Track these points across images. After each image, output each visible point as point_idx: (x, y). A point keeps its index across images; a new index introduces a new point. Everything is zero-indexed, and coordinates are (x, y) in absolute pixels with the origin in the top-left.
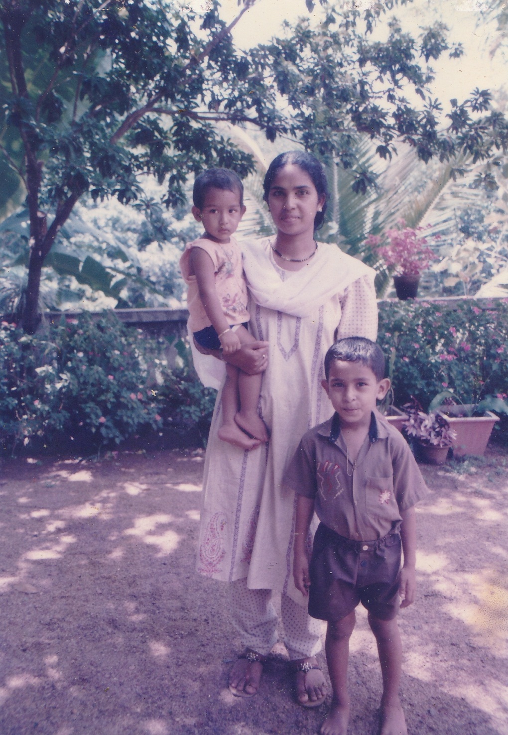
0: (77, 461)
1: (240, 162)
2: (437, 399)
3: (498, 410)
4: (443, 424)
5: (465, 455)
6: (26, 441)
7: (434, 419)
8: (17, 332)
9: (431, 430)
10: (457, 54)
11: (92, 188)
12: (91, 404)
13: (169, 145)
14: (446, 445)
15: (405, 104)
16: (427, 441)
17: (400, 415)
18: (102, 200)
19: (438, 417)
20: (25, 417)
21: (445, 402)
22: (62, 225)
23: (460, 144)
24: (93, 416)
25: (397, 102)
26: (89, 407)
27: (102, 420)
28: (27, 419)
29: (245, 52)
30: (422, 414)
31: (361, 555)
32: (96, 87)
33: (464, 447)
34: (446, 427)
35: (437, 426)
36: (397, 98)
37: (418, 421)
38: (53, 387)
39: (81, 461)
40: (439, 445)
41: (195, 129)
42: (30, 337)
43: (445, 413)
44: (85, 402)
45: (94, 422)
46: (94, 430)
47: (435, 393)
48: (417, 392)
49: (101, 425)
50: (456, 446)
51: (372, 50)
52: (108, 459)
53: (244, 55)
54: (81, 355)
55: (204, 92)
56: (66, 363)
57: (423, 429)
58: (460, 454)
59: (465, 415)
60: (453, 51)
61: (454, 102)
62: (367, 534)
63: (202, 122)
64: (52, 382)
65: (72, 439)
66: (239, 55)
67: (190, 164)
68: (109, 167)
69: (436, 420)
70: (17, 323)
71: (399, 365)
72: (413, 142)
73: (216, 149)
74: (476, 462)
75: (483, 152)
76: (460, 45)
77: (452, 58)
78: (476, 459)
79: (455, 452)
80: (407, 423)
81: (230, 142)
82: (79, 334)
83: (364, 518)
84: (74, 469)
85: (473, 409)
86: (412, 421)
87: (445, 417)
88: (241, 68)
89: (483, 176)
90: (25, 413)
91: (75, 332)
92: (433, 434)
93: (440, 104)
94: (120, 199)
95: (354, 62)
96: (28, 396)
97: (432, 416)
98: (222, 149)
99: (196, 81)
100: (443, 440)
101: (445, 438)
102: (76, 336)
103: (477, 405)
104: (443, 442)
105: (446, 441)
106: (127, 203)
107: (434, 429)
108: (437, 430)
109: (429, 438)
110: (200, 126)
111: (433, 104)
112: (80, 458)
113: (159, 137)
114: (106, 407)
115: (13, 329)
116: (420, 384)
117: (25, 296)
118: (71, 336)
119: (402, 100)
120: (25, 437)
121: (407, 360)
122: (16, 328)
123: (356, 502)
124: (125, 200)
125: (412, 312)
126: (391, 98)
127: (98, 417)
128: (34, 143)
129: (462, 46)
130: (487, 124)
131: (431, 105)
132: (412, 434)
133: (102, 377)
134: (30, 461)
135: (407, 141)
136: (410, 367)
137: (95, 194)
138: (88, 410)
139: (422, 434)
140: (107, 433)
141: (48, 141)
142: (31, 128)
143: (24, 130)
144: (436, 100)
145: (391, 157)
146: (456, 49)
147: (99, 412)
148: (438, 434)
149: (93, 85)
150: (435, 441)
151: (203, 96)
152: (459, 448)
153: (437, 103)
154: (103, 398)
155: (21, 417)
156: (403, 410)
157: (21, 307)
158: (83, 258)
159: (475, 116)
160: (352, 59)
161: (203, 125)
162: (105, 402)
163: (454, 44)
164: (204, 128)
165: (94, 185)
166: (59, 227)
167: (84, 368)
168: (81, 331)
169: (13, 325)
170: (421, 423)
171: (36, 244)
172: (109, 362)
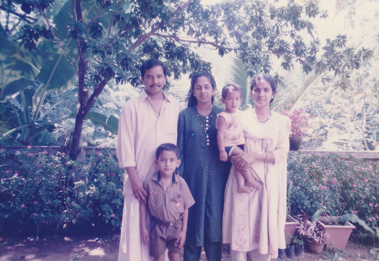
0: (95, 240)
1: (202, 67)
2: (318, 213)
3: (353, 221)
4: (321, 228)
5: (334, 249)
6: (65, 226)
7: (315, 225)
8: (65, 158)
9: (314, 232)
10: (324, 16)
11: (116, 76)
12: (107, 206)
13: (162, 55)
14: (323, 242)
15: (300, 39)
16: (311, 239)
17: (295, 221)
18: (122, 84)
19: (318, 224)
20: (65, 211)
21: (322, 215)
22: (97, 97)
23: (328, 65)
24: (107, 213)
25: (296, 38)
26: (106, 207)
27: (113, 215)
28: (67, 213)
29: (208, 6)
30: (308, 222)
31: (170, 227)
32: (123, 19)
33: (333, 243)
34: (323, 231)
35: (317, 229)
36: (296, 36)
37: (306, 226)
38: (84, 194)
39: (97, 240)
40: (319, 242)
41: (178, 47)
42: (73, 162)
43: (322, 222)
44: (103, 203)
45: (108, 216)
46: (107, 222)
47: (315, 209)
48: (304, 208)
49: (112, 218)
50: (329, 243)
51: (279, 10)
52: (115, 240)
53: (208, 8)
54: (103, 175)
55: (185, 26)
56: (93, 179)
57: (309, 231)
58: (331, 248)
59: (334, 224)
60: (322, 15)
61: (328, 41)
62: (171, 219)
63: (183, 43)
64: (84, 191)
65: (93, 225)
66: (205, 8)
67: (172, 67)
68: (127, 65)
69: (317, 226)
70: (66, 153)
71: (294, 191)
72: (302, 62)
73: (189, 59)
74: (341, 254)
75: (341, 70)
76: (326, 11)
77: (322, 18)
78: (341, 252)
79: (327, 246)
80: (299, 227)
81: (197, 55)
82: (102, 162)
83: (170, 213)
84: (93, 246)
85: (338, 220)
86: (302, 226)
87: (323, 224)
88: (206, 15)
89: (340, 83)
90: (65, 209)
91: (100, 160)
92: (315, 234)
93: (319, 41)
94: (132, 84)
95: (268, 16)
96: (68, 198)
97: (315, 223)
98: (193, 59)
99: (180, 20)
100: (321, 239)
101: (323, 238)
102: (101, 163)
103: (341, 217)
104: (322, 240)
105: (324, 240)
106: (136, 86)
107: (316, 232)
108: (318, 232)
109: (313, 237)
110: (181, 45)
111: (315, 40)
112: (97, 239)
113: (157, 50)
114: (116, 207)
115: (63, 156)
116: (307, 203)
117: (72, 137)
118: (98, 162)
119: (298, 37)
120: (64, 223)
121: (299, 188)
122: (65, 155)
123: (167, 207)
124: (135, 85)
125: (301, 159)
126: (293, 35)
127: (110, 213)
128: (84, 47)
129: (327, 12)
130: (344, 54)
131: (314, 41)
132: (302, 234)
133: (115, 189)
134: (66, 239)
135: (298, 61)
136: (300, 192)
137: (118, 79)
138: (104, 209)
139: (308, 234)
140: (115, 224)
141: (92, 47)
142: (82, 39)
143: (78, 40)
144: (318, 39)
145: (289, 69)
146: (324, 14)
147: (112, 211)
148: (318, 235)
149: (121, 17)
150: (317, 240)
151: (184, 28)
152: (331, 244)
153: (318, 41)
154: (114, 201)
155: (63, 211)
156: (295, 218)
157: (69, 144)
158: (108, 117)
159: (337, 49)
160: (267, 15)
161: (183, 45)
162: (115, 204)
163: (323, 11)
164: (183, 46)
165: (118, 74)
166: (95, 98)
167: (104, 183)
168: (104, 160)
169: (63, 153)
170: (308, 227)
171: (81, 107)
172: (120, 179)
